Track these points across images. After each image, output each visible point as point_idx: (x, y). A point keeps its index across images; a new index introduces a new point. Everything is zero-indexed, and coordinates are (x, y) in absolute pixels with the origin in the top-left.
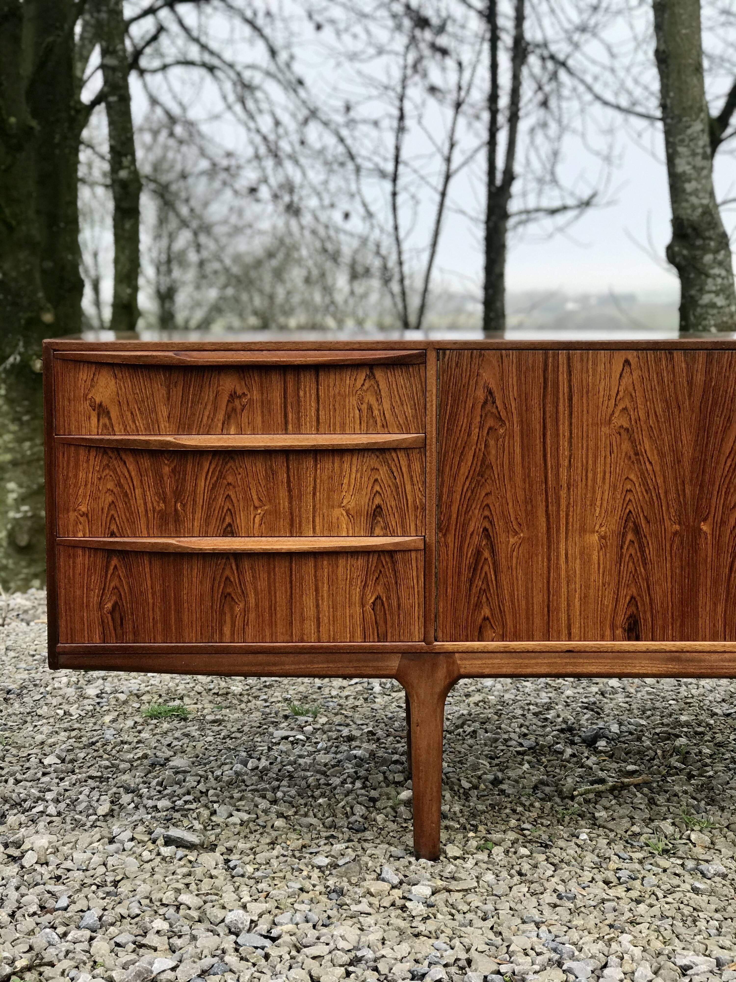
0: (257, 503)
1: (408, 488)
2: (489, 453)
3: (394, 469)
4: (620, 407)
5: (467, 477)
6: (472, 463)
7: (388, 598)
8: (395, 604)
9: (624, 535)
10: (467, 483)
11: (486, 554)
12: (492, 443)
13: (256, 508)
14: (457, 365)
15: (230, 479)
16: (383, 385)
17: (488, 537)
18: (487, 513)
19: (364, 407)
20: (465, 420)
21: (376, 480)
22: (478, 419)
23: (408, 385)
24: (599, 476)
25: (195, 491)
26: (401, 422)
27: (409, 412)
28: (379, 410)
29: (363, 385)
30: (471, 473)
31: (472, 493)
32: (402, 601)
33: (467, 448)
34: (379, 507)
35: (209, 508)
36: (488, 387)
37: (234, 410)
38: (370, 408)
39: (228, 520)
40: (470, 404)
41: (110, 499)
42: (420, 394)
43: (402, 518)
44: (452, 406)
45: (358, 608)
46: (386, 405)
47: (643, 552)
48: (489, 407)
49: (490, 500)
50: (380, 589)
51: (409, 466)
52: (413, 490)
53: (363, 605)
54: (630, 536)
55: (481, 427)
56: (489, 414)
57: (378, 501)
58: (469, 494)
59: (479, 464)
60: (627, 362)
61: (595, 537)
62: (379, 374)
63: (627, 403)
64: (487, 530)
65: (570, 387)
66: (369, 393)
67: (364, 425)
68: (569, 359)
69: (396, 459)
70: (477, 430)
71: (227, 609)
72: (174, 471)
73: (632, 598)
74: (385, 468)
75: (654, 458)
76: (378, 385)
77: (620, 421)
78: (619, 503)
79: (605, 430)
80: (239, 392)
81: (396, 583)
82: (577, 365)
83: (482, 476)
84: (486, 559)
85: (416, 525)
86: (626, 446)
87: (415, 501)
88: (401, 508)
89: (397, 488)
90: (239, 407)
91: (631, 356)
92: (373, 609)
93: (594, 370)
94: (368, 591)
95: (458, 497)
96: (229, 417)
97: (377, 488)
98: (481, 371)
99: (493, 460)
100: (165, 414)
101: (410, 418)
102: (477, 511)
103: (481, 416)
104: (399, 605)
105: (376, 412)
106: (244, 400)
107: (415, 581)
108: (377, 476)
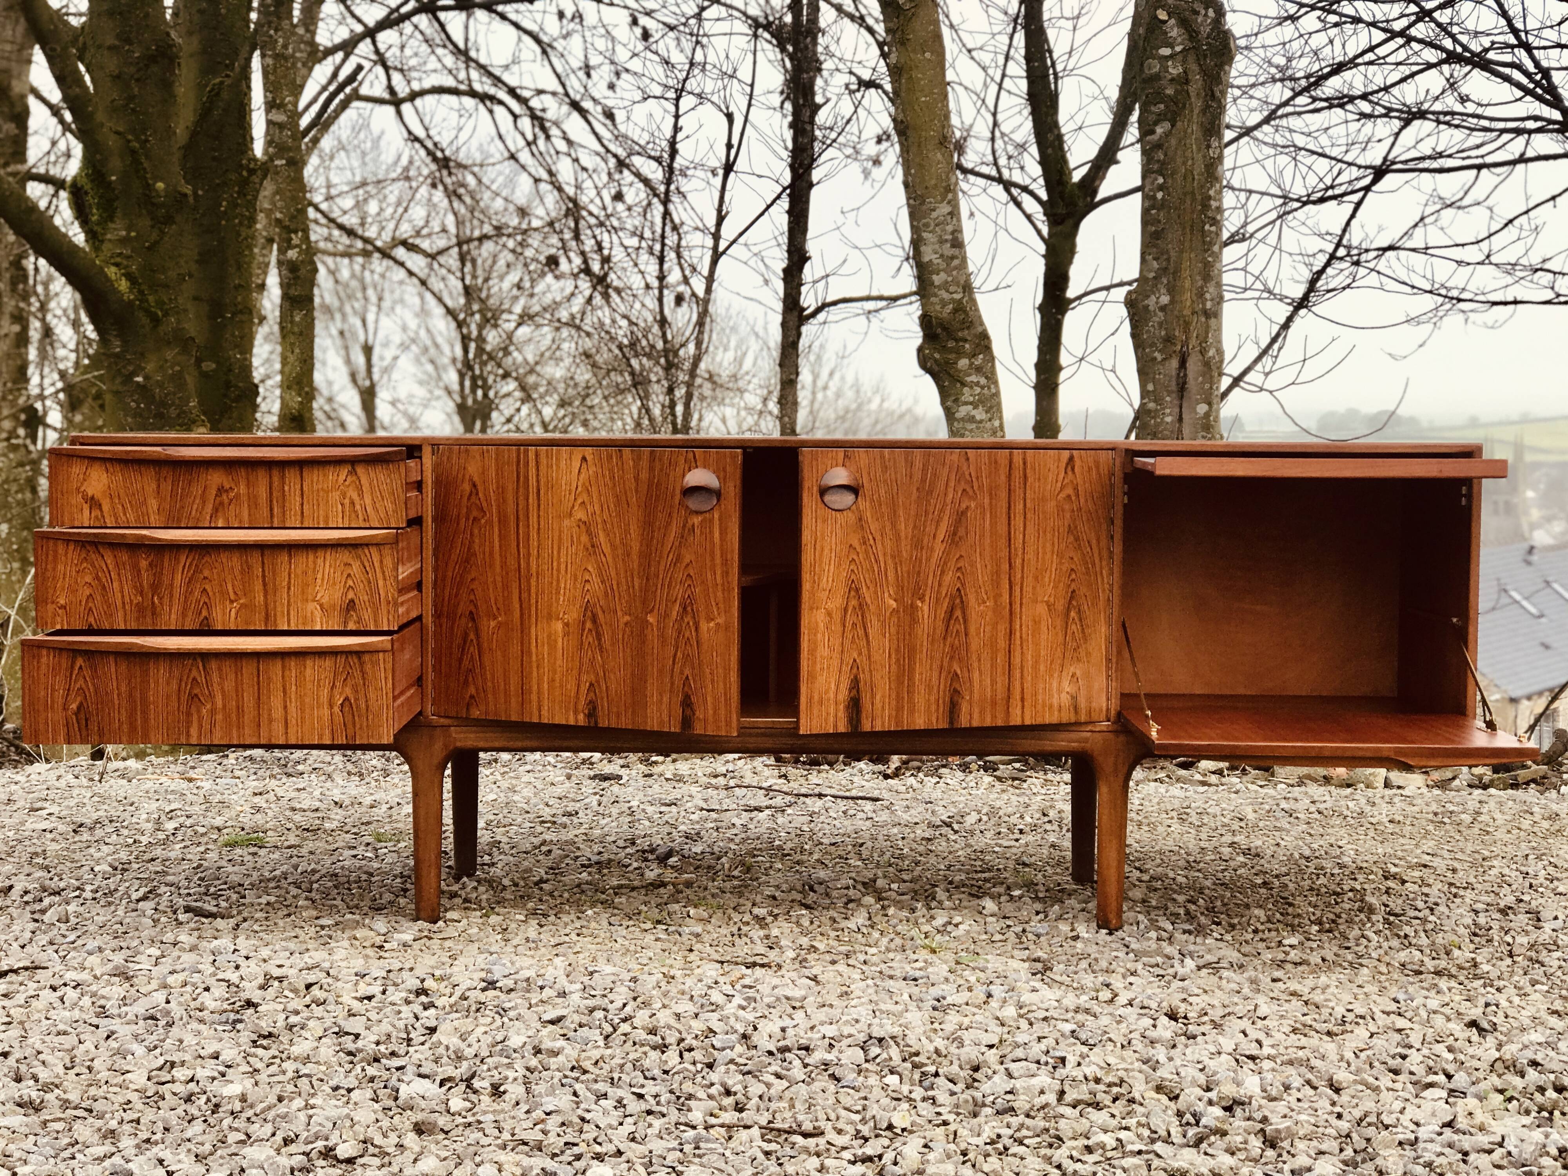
0: (232, 597)
3: (366, 564)
4: (580, 501)
7: (356, 699)
8: (364, 706)
9: (584, 623)
11: (472, 635)
13: (232, 602)
15: (207, 573)
16: (364, 481)
17: (474, 619)
18: (472, 597)
19: (347, 501)
21: (349, 576)
22: (464, 510)
23: (389, 481)
24: (563, 566)
25: (172, 585)
26: (383, 516)
27: (390, 507)
28: (361, 506)
29: (345, 481)
34: (352, 601)
35: (185, 602)
36: (472, 480)
37: (222, 503)
38: (352, 503)
39: (204, 613)
41: (89, 591)
42: (400, 489)
45: (326, 709)
46: (368, 500)
47: (599, 640)
48: (473, 499)
50: (348, 690)
53: (331, 707)
54: (589, 625)
57: (351, 595)
60: (584, 459)
61: (559, 626)
62: (360, 470)
63: (585, 497)
65: (538, 481)
66: (351, 488)
67: (346, 519)
68: (537, 455)
71: (193, 710)
72: (150, 565)
73: (591, 685)
75: (607, 549)
76: (360, 481)
77: (580, 514)
78: (578, 593)
79: (566, 522)
80: (227, 486)
82: (543, 460)
86: (584, 538)
90: (227, 501)
91: (588, 451)
92: (341, 711)
93: (558, 466)
94: (336, 693)
96: (216, 511)
97: (350, 583)
101: (390, 513)
104: (368, 707)
105: (358, 507)
106: (232, 494)
108: (349, 572)
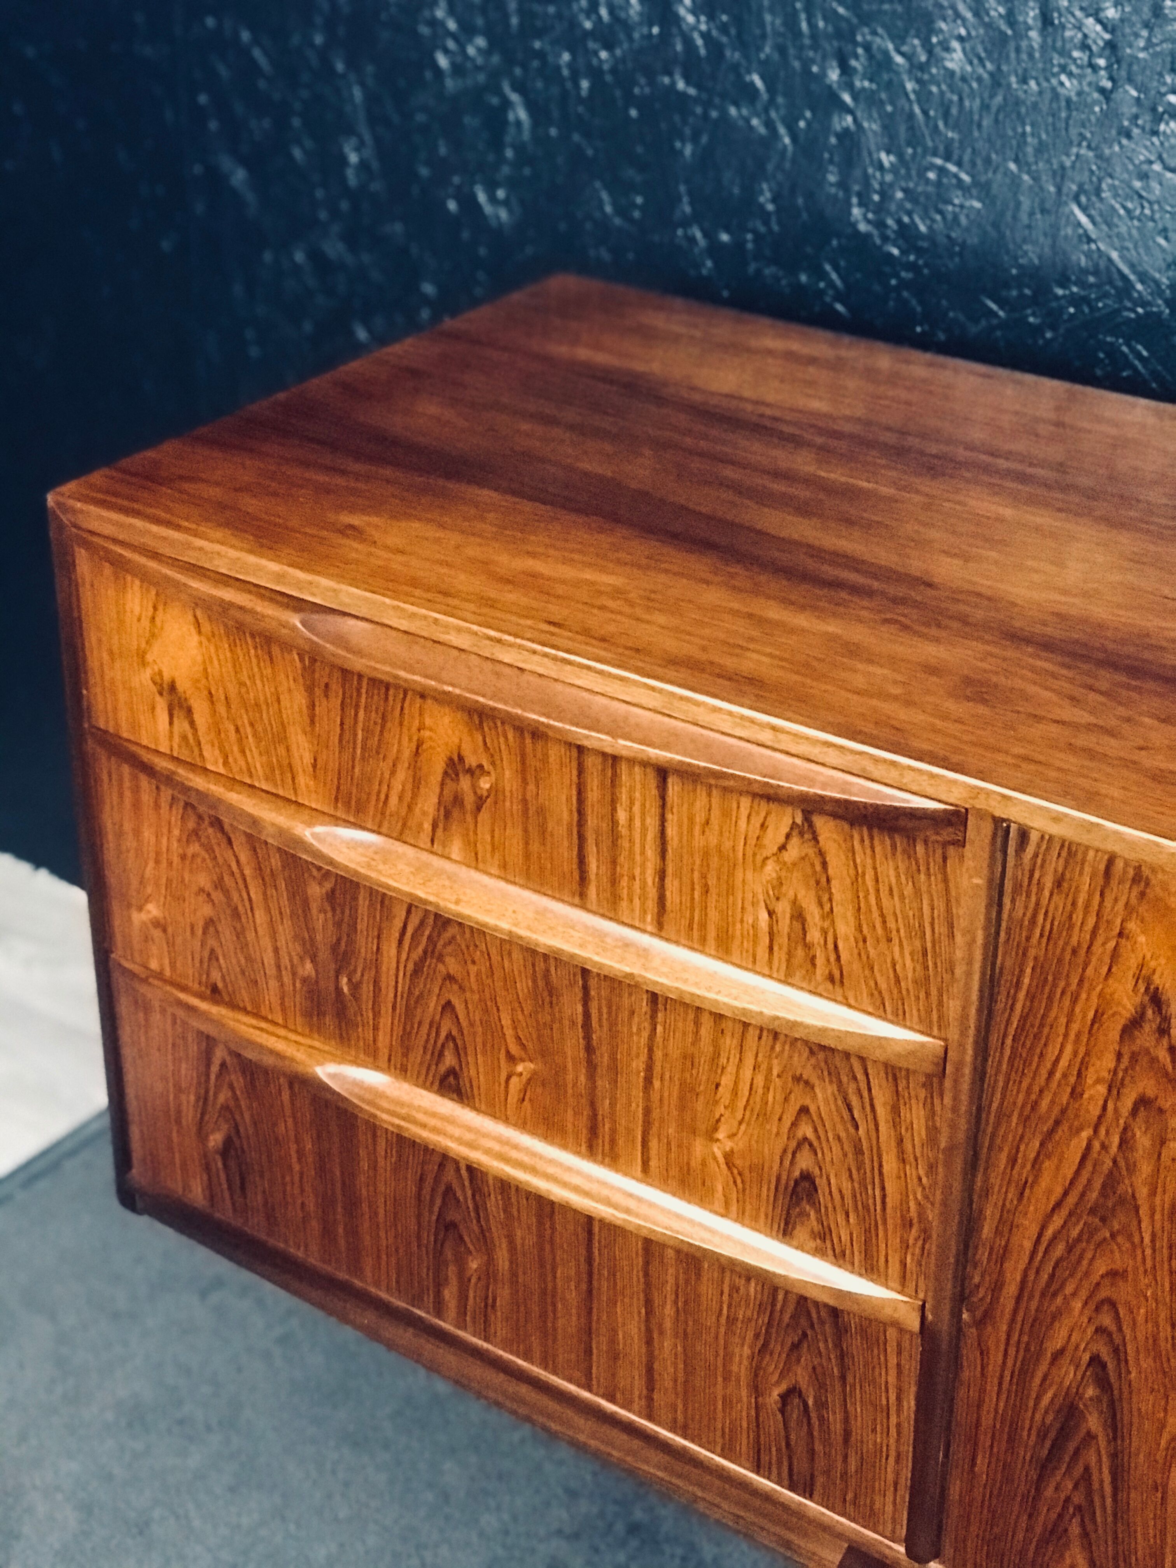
0: (514, 1049)
1: (890, 1164)
2: (1132, 1169)
3: (855, 1101)
5: (1058, 1205)
6: (1078, 1172)
7: (821, 1405)
8: (837, 1427)
10: (1057, 1222)
11: (1093, 1422)
12: (1143, 1140)
13: (511, 1059)
14: (1059, 883)
15: (452, 966)
16: (838, 868)
17: (1103, 1383)
18: (1106, 1320)
19: (783, 908)
20: (1069, 1049)
21: (804, 1110)
22: (1109, 1062)
23: (908, 890)
25: (377, 964)
26: (883, 986)
27: (907, 965)
28: (825, 932)
29: (783, 848)
30: (1072, 1200)
31: (1070, 1249)
32: (856, 1426)
33: (1065, 1126)
34: (806, 1177)
35: (408, 1016)
36: (1149, 982)
37: (458, 800)
38: (799, 916)
39: (449, 1060)
40: (1085, 1010)
41: (207, 911)
42: (941, 929)
43: (867, 1231)
44: (1031, 997)
45: (744, 1393)
46: (844, 925)
48: (1146, 1037)
49: (1123, 1292)
50: (801, 1376)
51: (895, 1110)
52: (902, 1176)
53: (757, 1390)
55: (1115, 1087)
56: (1144, 1061)
57: (805, 1162)
58: (1060, 1249)
59: (1097, 1184)
62: (828, 834)
64: (1104, 1366)
66: (797, 875)
67: (780, 955)
69: (860, 1076)
70: (1102, 1089)
71: (449, 1254)
72: (331, 898)
74: (831, 1089)
76: (824, 864)
80: (471, 760)
81: (843, 1378)
83: (1103, 1220)
84: (1090, 1436)
85: (904, 1264)
87: (904, 1201)
88: (866, 1207)
89: (858, 1151)
90: (469, 800)
92: (782, 1411)
94: (772, 1366)
95: (1028, 1245)
96: (448, 815)
97: (806, 1130)
98: (1132, 926)
99: (1143, 1192)
100: (308, 759)
101: (907, 984)
102: (1077, 1305)
103: (1119, 1056)
104: (847, 1434)
105: (814, 935)
106: (485, 784)
107: (893, 1397)
108: (808, 1102)
